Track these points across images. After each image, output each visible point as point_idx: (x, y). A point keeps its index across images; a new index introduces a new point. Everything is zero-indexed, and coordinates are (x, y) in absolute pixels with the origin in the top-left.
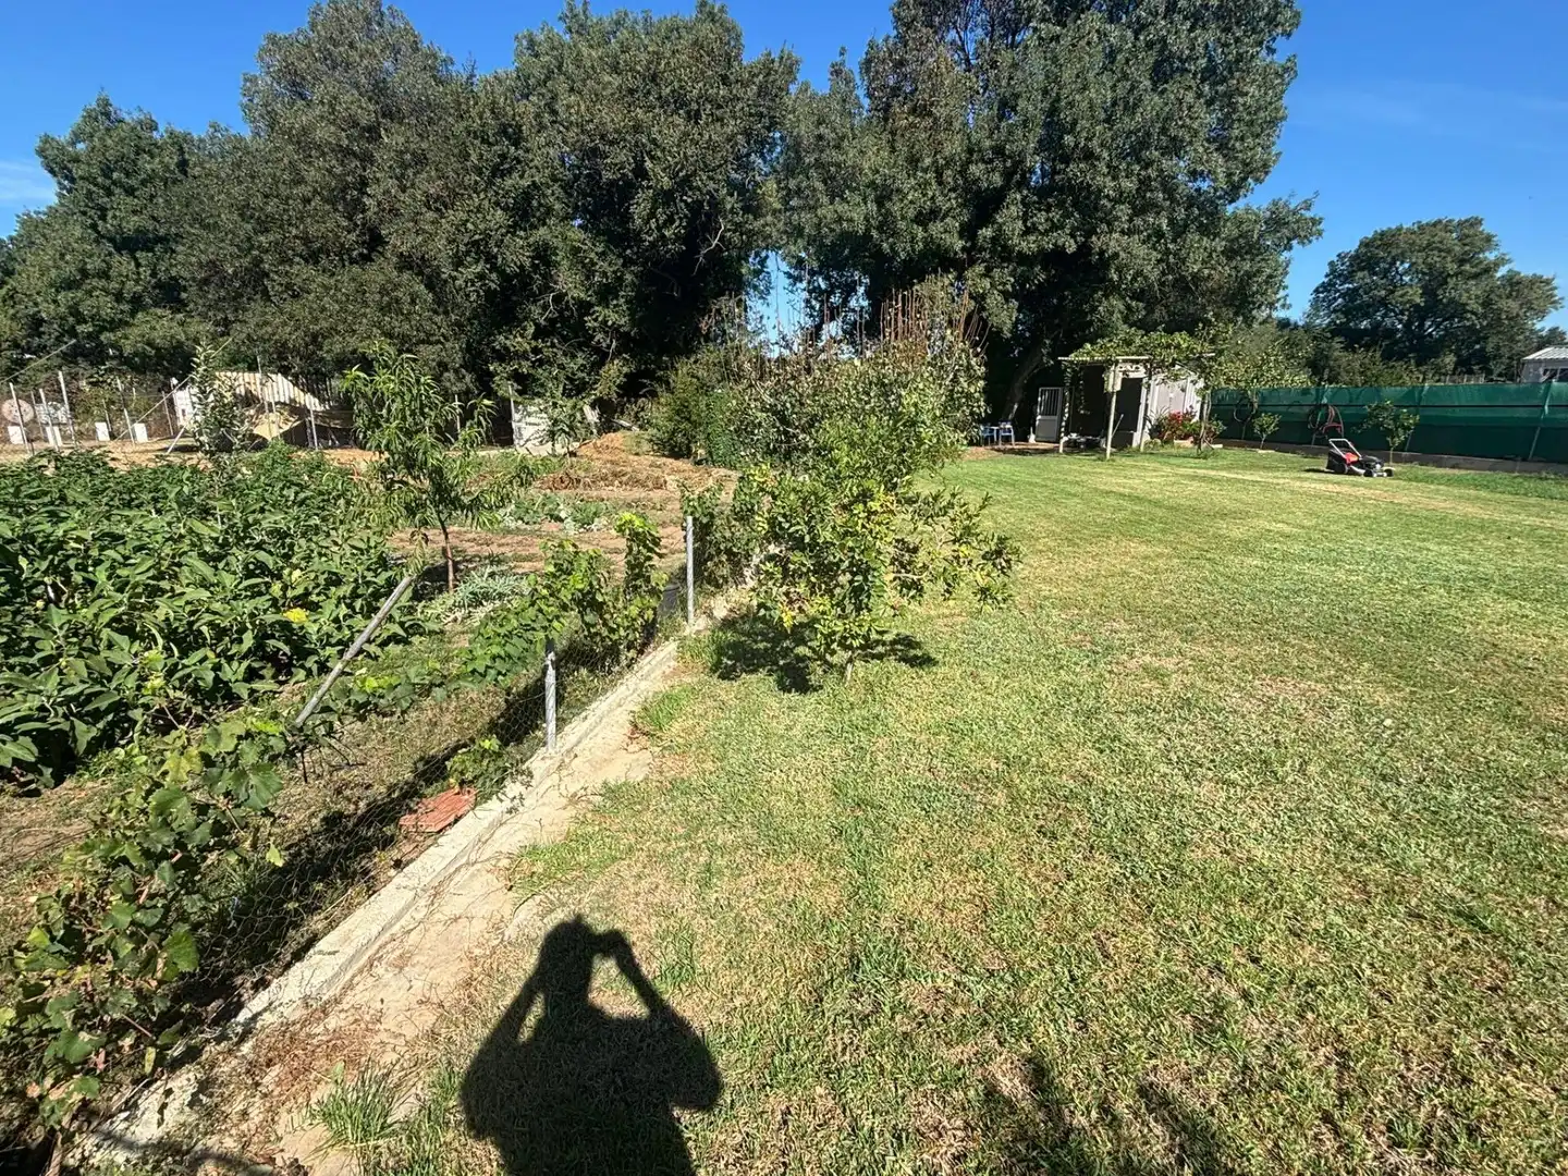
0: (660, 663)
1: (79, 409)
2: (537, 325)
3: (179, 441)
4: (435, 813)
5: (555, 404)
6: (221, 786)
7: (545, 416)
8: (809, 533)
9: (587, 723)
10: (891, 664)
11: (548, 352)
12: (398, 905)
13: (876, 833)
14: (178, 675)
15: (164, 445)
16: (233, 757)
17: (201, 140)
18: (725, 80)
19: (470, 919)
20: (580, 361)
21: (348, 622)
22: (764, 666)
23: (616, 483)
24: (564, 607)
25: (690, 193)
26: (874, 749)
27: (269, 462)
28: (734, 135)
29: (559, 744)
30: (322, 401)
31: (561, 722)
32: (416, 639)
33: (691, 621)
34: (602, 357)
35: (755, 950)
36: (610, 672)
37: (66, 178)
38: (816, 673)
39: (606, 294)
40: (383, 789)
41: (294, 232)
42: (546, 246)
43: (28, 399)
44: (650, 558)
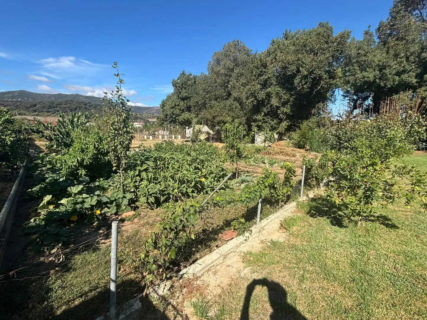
0: (291, 208)
1: (171, 133)
2: (265, 113)
3: (186, 139)
4: (227, 235)
5: (267, 133)
6: (185, 217)
7: (264, 136)
8: (349, 175)
9: (268, 221)
10: (377, 224)
11: (266, 120)
12: (216, 257)
13: (369, 285)
14: (180, 189)
15: (183, 140)
16: (188, 210)
17: (199, 76)
18: (327, 42)
19: (232, 267)
20: (275, 122)
21: (213, 183)
22: (326, 216)
23: (281, 154)
24: (266, 187)
25: (313, 75)
26: (369, 253)
27: (202, 145)
28: (328, 57)
29: (260, 225)
30: (213, 132)
31: (261, 219)
32: (227, 189)
33: (301, 197)
34: (281, 120)
35: (318, 310)
36: (276, 208)
37: (175, 87)
38: (346, 222)
39: (284, 104)
40: (216, 226)
41: (213, 94)
42: (270, 92)
43: (163, 130)
44: (292, 176)
